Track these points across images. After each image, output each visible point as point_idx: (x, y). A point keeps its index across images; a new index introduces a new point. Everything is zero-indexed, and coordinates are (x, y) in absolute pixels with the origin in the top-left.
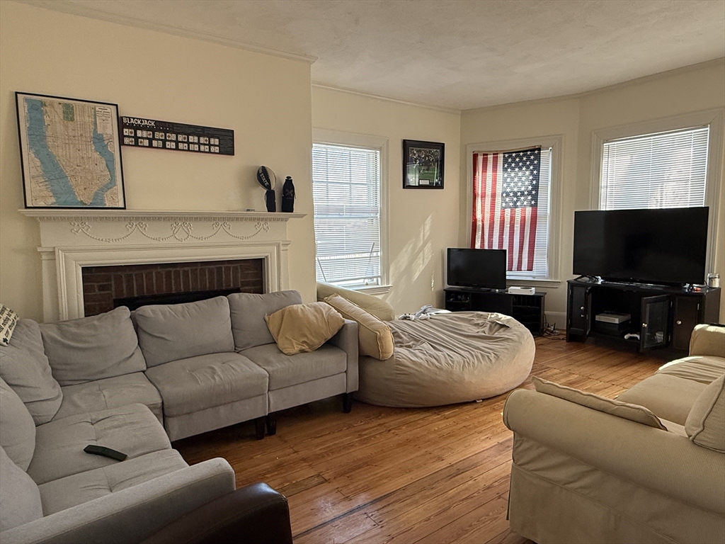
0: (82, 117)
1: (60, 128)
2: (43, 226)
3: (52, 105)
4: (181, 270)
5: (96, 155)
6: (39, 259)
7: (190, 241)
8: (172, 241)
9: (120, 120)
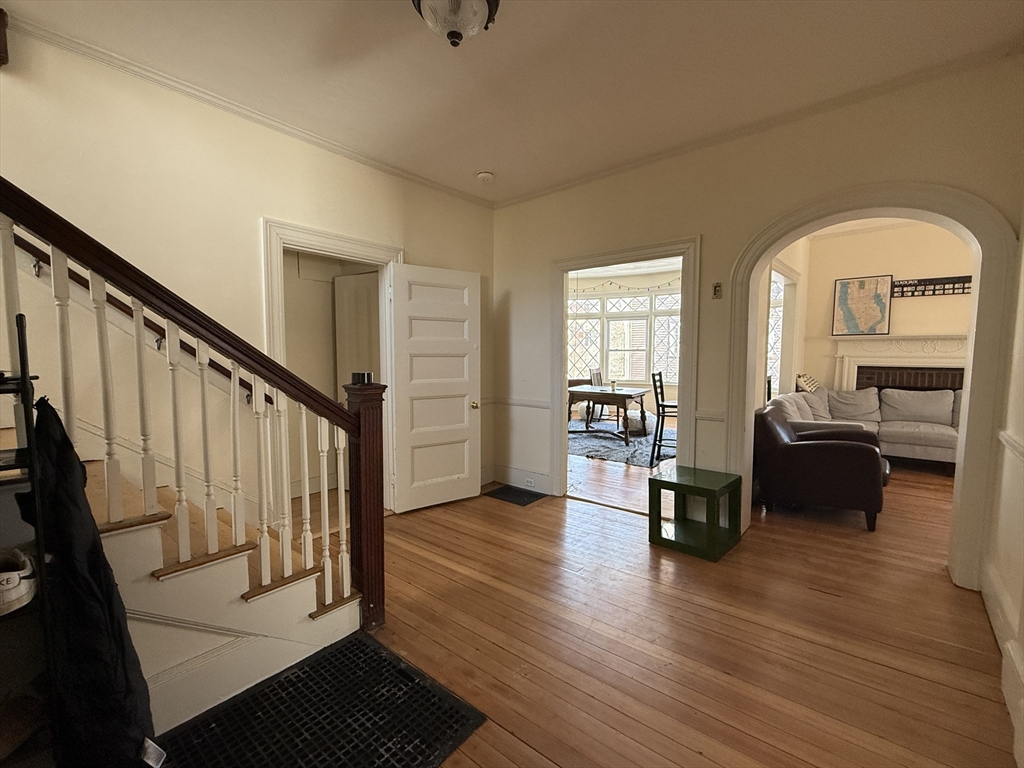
0: (870, 286)
1: (856, 294)
2: (839, 343)
3: (853, 283)
4: (927, 373)
5: (875, 305)
6: (837, 361)
7: (936, 354)
8: (922, 354)
9: (893, 283)
